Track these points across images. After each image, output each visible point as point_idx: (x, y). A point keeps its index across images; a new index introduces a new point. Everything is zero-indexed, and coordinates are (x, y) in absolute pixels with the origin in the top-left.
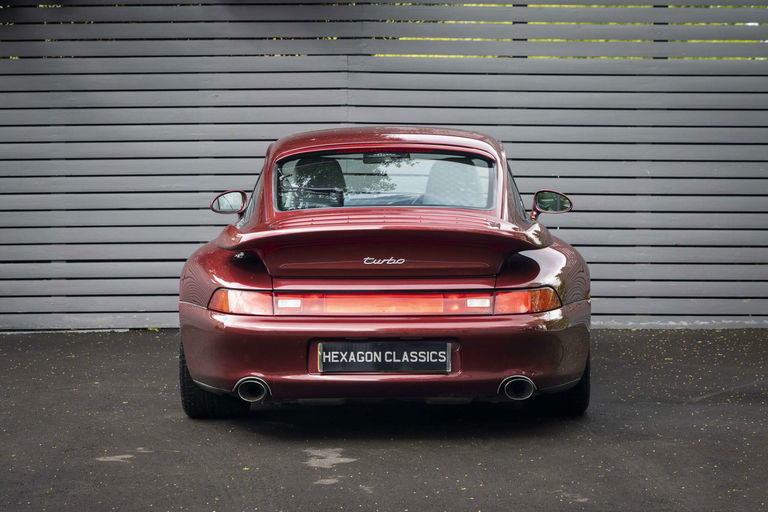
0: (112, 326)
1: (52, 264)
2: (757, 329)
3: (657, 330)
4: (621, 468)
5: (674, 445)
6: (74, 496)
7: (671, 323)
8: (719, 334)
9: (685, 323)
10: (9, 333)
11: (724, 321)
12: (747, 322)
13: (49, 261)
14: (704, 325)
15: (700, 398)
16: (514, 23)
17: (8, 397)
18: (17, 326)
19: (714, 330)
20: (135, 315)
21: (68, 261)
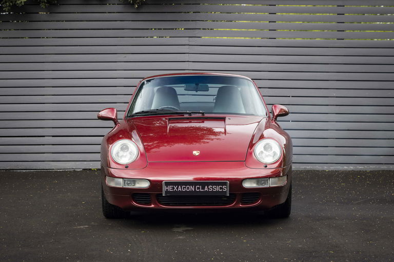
0: (74, 168)
1: (46, 138)
2: (387, 171)
3: (339, 171)
4: (318, 232)
5: (344, 222)
6: (64, 243)
7: (345, 167)
8: (368, 173)
9: (352, 168)
10: (24, 171)
11: (371, 167)
12: (382, 167)
13: (44, 136)
14: (361, 169)
15: (357, 202)
16: (270, 22)
17: (28, 200)
18: (28, 168)
19: (366, 171)
20: (85, 163)
21: (53, 136)
